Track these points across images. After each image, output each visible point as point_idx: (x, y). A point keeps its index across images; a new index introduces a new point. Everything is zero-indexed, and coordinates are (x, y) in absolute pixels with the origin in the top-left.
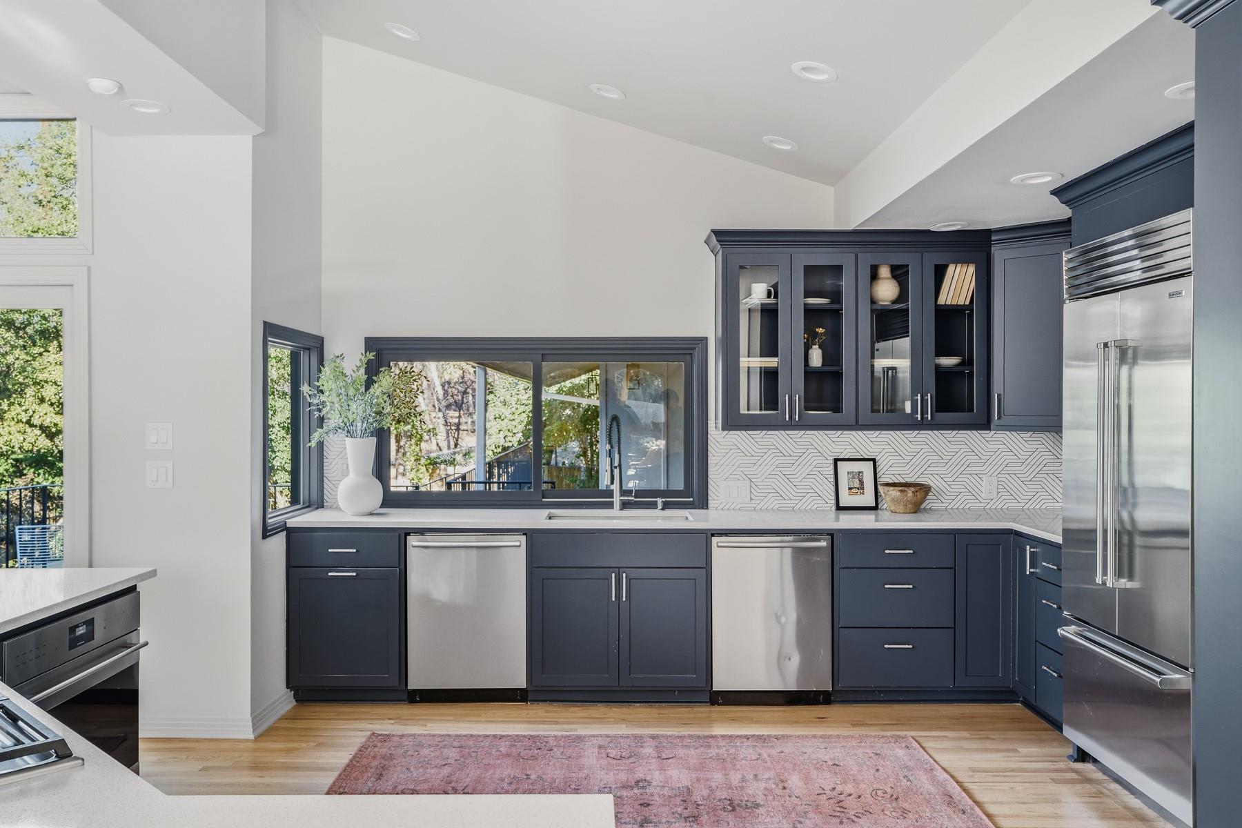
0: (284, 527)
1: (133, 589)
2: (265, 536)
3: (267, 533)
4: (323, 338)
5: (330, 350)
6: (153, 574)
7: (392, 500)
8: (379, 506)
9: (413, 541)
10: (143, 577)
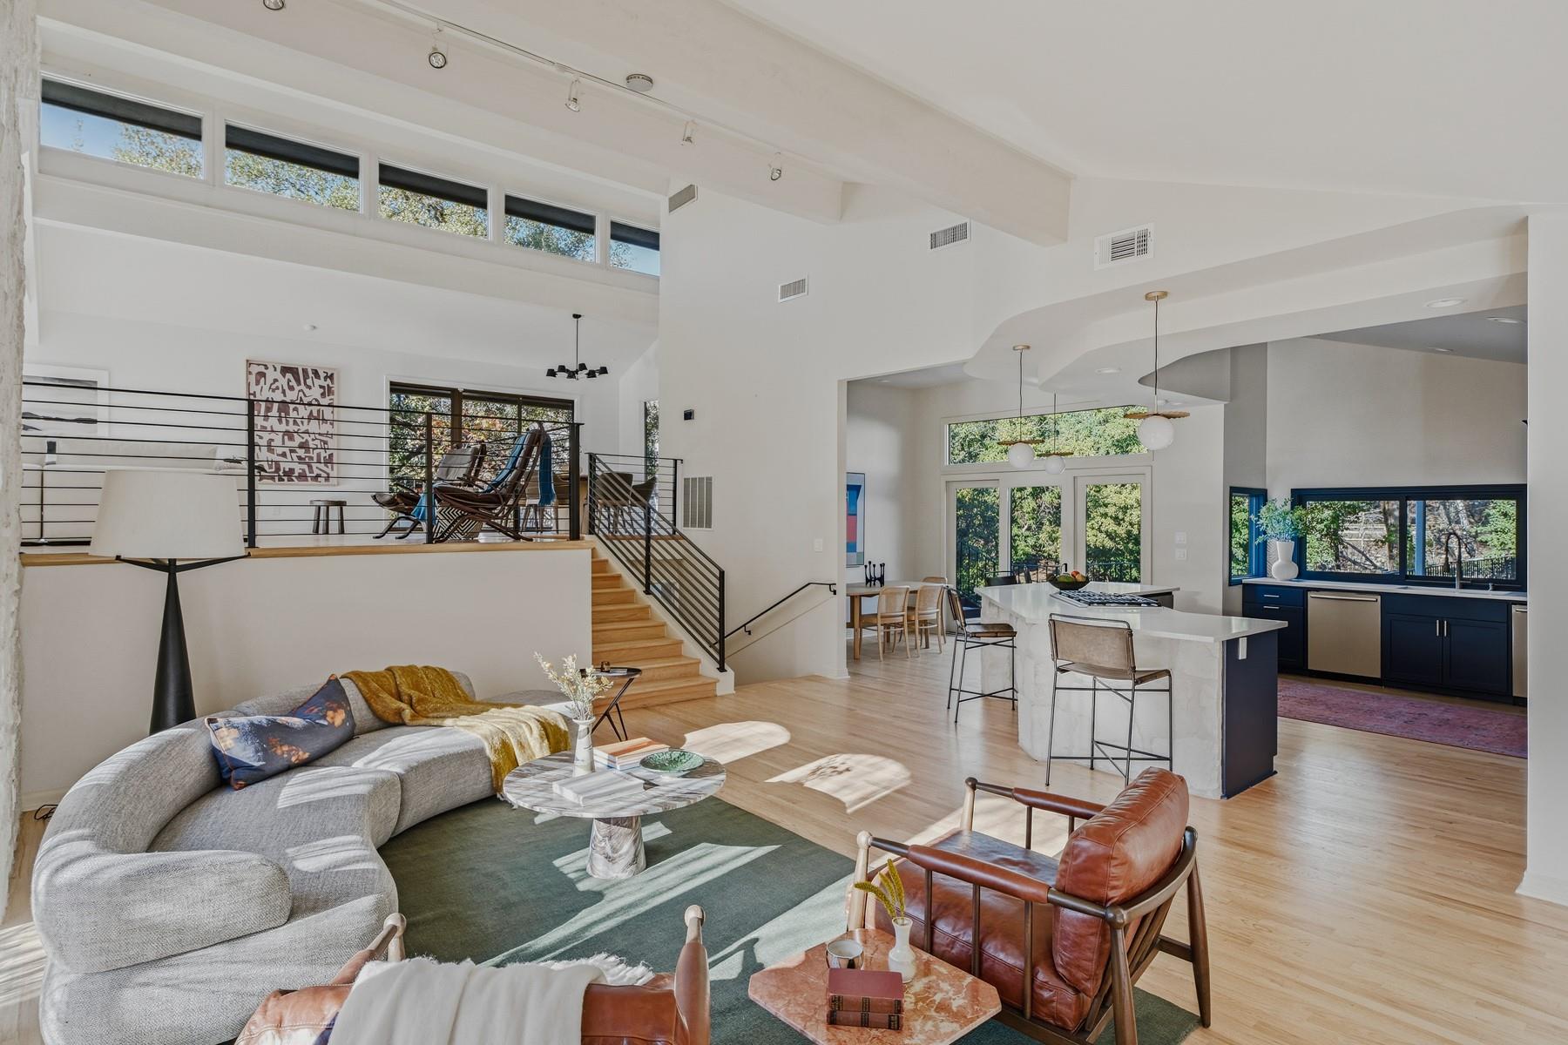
0: (1240, 582)
1: (1170, 593)
2: (1230, 585)
3: (1231, 583)
4: (1266, 490)
5: (1272, 495)
6: (1178, 589)
7: (1303, 574)
8: (1296, 576)
9: (1310, 594)
10: (1175, 590)
